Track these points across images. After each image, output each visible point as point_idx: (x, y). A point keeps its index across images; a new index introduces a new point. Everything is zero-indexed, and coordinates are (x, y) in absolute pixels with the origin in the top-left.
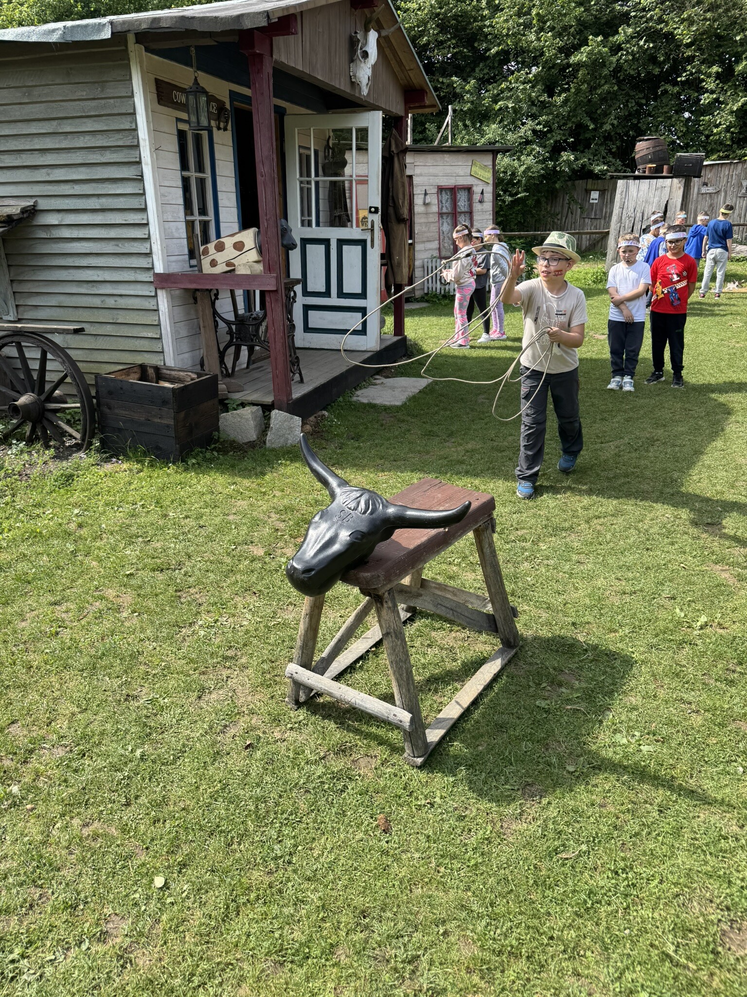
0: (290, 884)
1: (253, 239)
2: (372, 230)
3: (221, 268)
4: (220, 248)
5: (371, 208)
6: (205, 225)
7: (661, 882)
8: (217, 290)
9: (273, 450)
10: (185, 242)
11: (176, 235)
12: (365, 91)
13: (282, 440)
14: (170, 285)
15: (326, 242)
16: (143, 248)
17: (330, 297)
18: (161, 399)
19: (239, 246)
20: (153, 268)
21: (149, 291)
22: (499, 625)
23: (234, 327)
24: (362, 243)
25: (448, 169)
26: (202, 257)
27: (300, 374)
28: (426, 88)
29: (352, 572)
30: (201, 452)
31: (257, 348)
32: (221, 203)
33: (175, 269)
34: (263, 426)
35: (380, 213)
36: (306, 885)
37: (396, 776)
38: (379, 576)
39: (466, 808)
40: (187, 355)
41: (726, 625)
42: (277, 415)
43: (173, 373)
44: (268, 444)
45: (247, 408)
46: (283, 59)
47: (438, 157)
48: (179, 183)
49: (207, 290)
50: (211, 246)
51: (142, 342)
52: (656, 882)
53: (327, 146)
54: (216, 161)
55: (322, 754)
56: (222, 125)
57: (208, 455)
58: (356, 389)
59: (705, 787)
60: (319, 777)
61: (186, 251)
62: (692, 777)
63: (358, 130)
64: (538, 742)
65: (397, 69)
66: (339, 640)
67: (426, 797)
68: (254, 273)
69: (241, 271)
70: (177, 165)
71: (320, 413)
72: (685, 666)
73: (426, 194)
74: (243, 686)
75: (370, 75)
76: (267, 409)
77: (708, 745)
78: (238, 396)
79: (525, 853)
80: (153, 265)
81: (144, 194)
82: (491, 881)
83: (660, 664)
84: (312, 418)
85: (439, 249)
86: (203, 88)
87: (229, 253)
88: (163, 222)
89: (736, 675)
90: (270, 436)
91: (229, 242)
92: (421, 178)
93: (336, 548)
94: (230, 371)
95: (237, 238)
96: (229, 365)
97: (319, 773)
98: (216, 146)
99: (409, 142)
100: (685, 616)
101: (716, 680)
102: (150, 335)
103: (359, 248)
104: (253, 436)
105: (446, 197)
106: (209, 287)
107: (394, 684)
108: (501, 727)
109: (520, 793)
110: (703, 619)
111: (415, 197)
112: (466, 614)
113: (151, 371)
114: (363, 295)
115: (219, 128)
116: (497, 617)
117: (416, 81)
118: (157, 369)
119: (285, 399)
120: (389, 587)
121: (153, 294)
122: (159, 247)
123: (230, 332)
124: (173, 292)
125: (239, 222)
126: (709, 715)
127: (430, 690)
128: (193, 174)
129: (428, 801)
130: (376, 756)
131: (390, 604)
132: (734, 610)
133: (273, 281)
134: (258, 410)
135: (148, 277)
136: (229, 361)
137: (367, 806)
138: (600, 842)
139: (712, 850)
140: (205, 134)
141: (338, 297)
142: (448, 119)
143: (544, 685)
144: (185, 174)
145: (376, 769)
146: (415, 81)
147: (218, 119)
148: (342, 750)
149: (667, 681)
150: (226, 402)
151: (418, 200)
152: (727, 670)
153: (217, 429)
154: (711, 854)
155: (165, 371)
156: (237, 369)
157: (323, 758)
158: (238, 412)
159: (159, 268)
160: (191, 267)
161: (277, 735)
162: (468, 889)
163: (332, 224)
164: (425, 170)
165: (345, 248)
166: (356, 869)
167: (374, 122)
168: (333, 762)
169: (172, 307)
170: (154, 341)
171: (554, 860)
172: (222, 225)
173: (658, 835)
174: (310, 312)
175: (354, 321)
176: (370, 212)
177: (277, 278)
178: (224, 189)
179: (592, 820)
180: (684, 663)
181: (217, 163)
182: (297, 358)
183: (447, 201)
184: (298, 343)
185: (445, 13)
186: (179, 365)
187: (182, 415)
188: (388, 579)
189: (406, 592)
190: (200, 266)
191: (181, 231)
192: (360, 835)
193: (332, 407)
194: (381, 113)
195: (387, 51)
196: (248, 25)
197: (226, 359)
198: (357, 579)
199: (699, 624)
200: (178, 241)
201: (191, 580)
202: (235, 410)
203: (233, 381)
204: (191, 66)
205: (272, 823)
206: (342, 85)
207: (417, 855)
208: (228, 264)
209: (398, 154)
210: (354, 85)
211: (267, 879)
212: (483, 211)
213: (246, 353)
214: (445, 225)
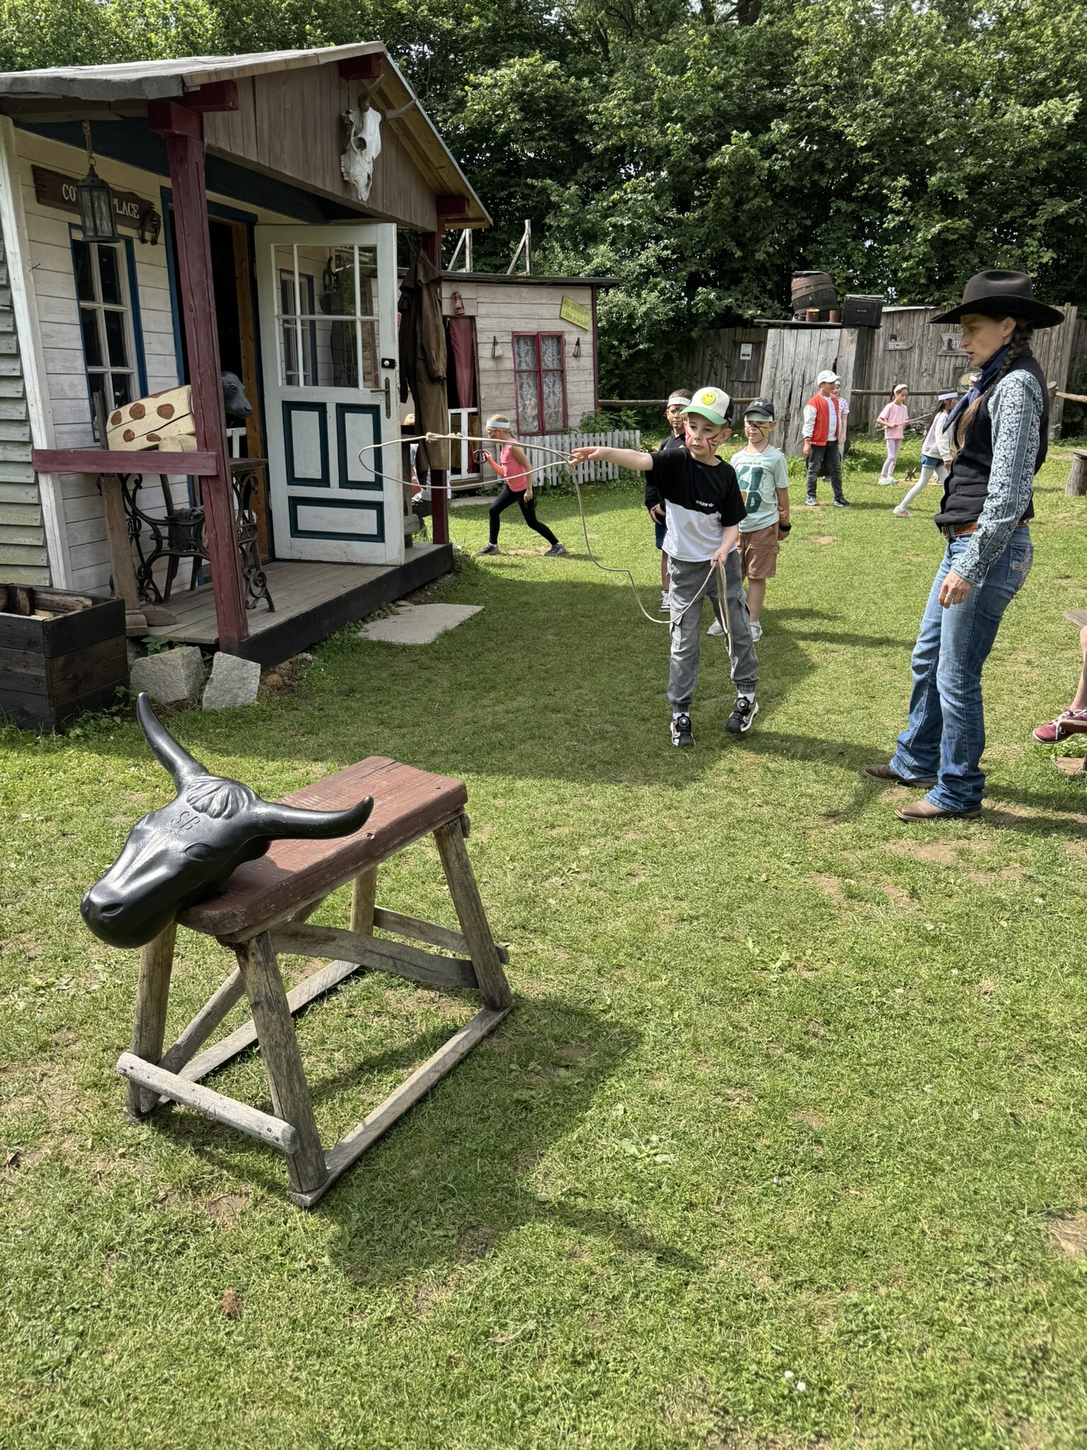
0: (54, 1413)
1: (186, 401)
2: (387, 393)
3: (140, 443)
4: (138, 413)
5: (384, 360)
6: (121, 382)
7: (636, 1373)
8: (140, 475)
9: (214, 712)
10: (86, 404)
11: (70, 394)
12: (364, 195)
13: (228, 698)
14: (57, 467)
15: (320, 408)
16: (16, 412)
17: (328, 485)
18: (26, 640)
19: (165, 411)
20: (31, 442)
21: (26, 475)
22: (479, 977)
23: (165, 531)
24: (374, 410)
25: (526, 309)
26: (109, 426)
27: (269, 599)
28: (466, 194)
29: (193, 910)
30: (93, 718)
31: (204, 562)
32: (147, 349)
33: (69, 442)
34: (203, 677)
35: (397, 368)
36: (79, 1413)
37: (271, 1223)
38: (234, 915)
39: (367, 1271)
40: (89, 571)
41: (818, 965)
42: (222, 660)
43: (56, 598)
44: (205, 705)
45: (177, 649)
46: (223, 144)
47: (512, 290)
48: (76, 318)
49: (120, 475)
50: (125, 411)
51: (18, 551)
52: (627, 1375)
53: (328, 271)
54: (140, 288)
55: (162, 1194)
56: (148, 236)
57: (105, 722)
58: (364, 620)
59: (736, 1218)
60: (147, 1231)
61: (88, 417)
62: (718, 1204)
63: (362, 249)
64: (502, 1158)
65: (421, 166)
66: (209, 1014)
67: (309, 1256)
68: (188, 450)
69: (167, 447)
70: (72, 292)
71: (300, 656)
72: (743, 1029)
73: (495, 343)
74: (63, 1089)
75: (370, 172)
76: (209, 650)
77: (754, 1150)
78: (162, 632)
79: (439, 1339)
80: (31, 437)
81: (15, 332)
82: (375, 1389)
83: (709, 1026)
84: (286, 665)
85: (517, 421)
86: (103, 182)
87: (152, 420)
88: (46, 374)
89: (814, 1042)
90: (208, 692)
91: (150, 405)
92: (488, 320)
93: (160, 872)
94: (162, 594)
95: (162, 400)
96: (161, 586)
97: (148, 1224)
98: (139, 267)
99: (467, 268)
100: (762, 951)
101: (788, 1050)
102: (28, 542)
103: (369, 417)
104: (183, 691)
105: (524, 348)
106: (125, 471)
107: (269, 1081)
108: (452, 1136)
109: (454, 1241)
110: (785, 956)
111: (480, 347)
112: (420, 963)
113: (23, 598)
114: (378, 484)
115: (143, 241)
116: (475, 964)
117: (451, 185)
118: (31, 592)
119: (236, 636)
120: (258, 930)
121: (32, 480)
122: (40, 412)
123: (157, 537)
124: (64, 478)
125: (179, 376)
126: (763, 1104)
127: (359, 1083)
128: (100, 306)
129: (310, 1262)
130: (247, 1194)
131: (260, 958)
132: (832, 943)
133: (212, 463)
134: (194, 652)
135: (23, 455)
136: (160, 579)
137: (214, 1276)
138: (557, 1313)
139: (723, 1318)
140: (120, 246)
141: (341, 487)
142: (525, 238)
143: (532, 1065)
144: (87, 305)
145: (243, 1214)
146: (449, 184)
147: (141, 226)
148: (194, 1187)
149: (714, 1051)
150: (145, 640)
151: (484, 352)
152: (806, 1033)
153: (126, 683)
154: (721, 1323)
155: (44, 596)
156: (172, 592)
157: (161, 1202)
158: (161, 655)
159: (41, 443)
160: (96, 440)
161: (99, 1167)
162: (336, 1404)
163: (336, 381)
164: (494, 309)
165: (349, 416)
166: (166, 1381)
167: (385, 239)
168: (175, 1208)
169: (62, 500)
170: (35, 550)
171: (482, 1347)
172: (150, 382)
173: (647, 1298)
174: (299, 507)
175: (365, 521)
176: (383, 366)
177: (217, 458)
178: (153, 329)
179: (552, 1279)
180: (746, 1025)
181: (140, 290)
182: (262, 575)
183: (527, 354)
184: (281, 552)
185: (531, 94)
186: (75, 587)
187: (60, 661)
188: (254, 918)
189: (304, 936)
190: (103, 440)
191: (80, 388)
192: (188, 1324)
193: (322, 647)
194: (394, 227)
195: (405, 141)
196: (152, 94)
197: (155, 578)
198: (200, 920)
199: (779, 964)
200: (74, 403)
201: (27, 918)
202: (157, 651)
203: (159, 608)
204: (85, 148)
205: (52, 1311)
206: (327, 185)
207: (270, 1353)
208: (151, 437)
209: (428, 285)
210: (348, 185)
211: (17, 1408)
212: (578, 369)
213: (191, 566)
214: (525, 386)
